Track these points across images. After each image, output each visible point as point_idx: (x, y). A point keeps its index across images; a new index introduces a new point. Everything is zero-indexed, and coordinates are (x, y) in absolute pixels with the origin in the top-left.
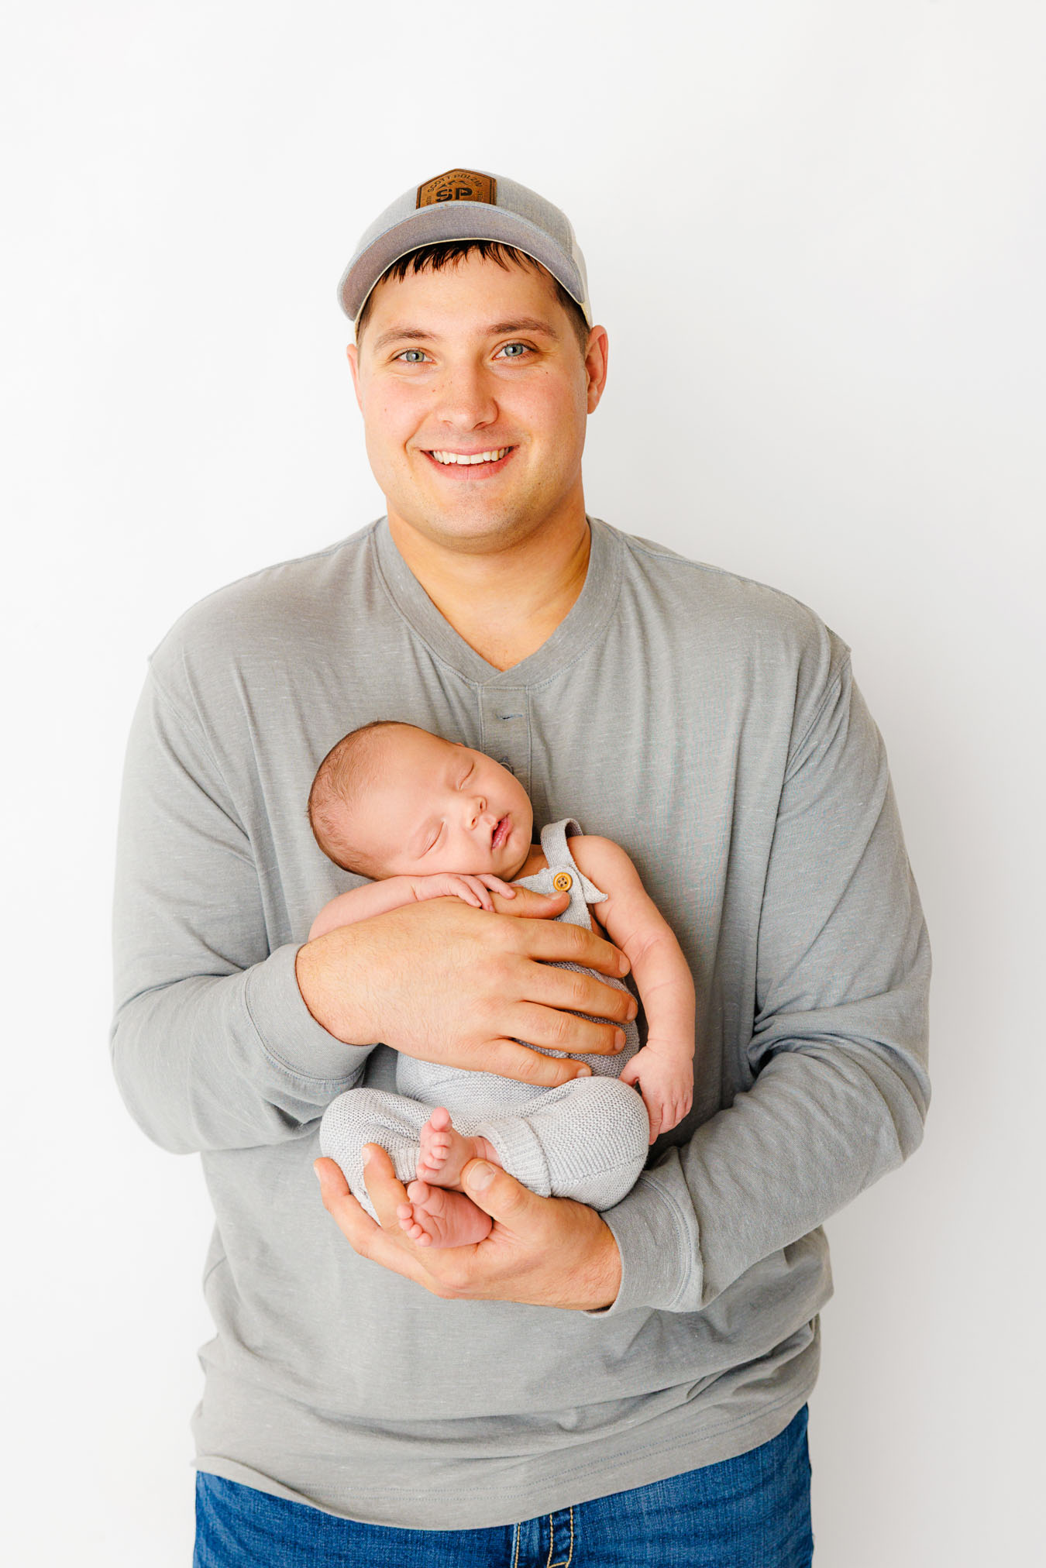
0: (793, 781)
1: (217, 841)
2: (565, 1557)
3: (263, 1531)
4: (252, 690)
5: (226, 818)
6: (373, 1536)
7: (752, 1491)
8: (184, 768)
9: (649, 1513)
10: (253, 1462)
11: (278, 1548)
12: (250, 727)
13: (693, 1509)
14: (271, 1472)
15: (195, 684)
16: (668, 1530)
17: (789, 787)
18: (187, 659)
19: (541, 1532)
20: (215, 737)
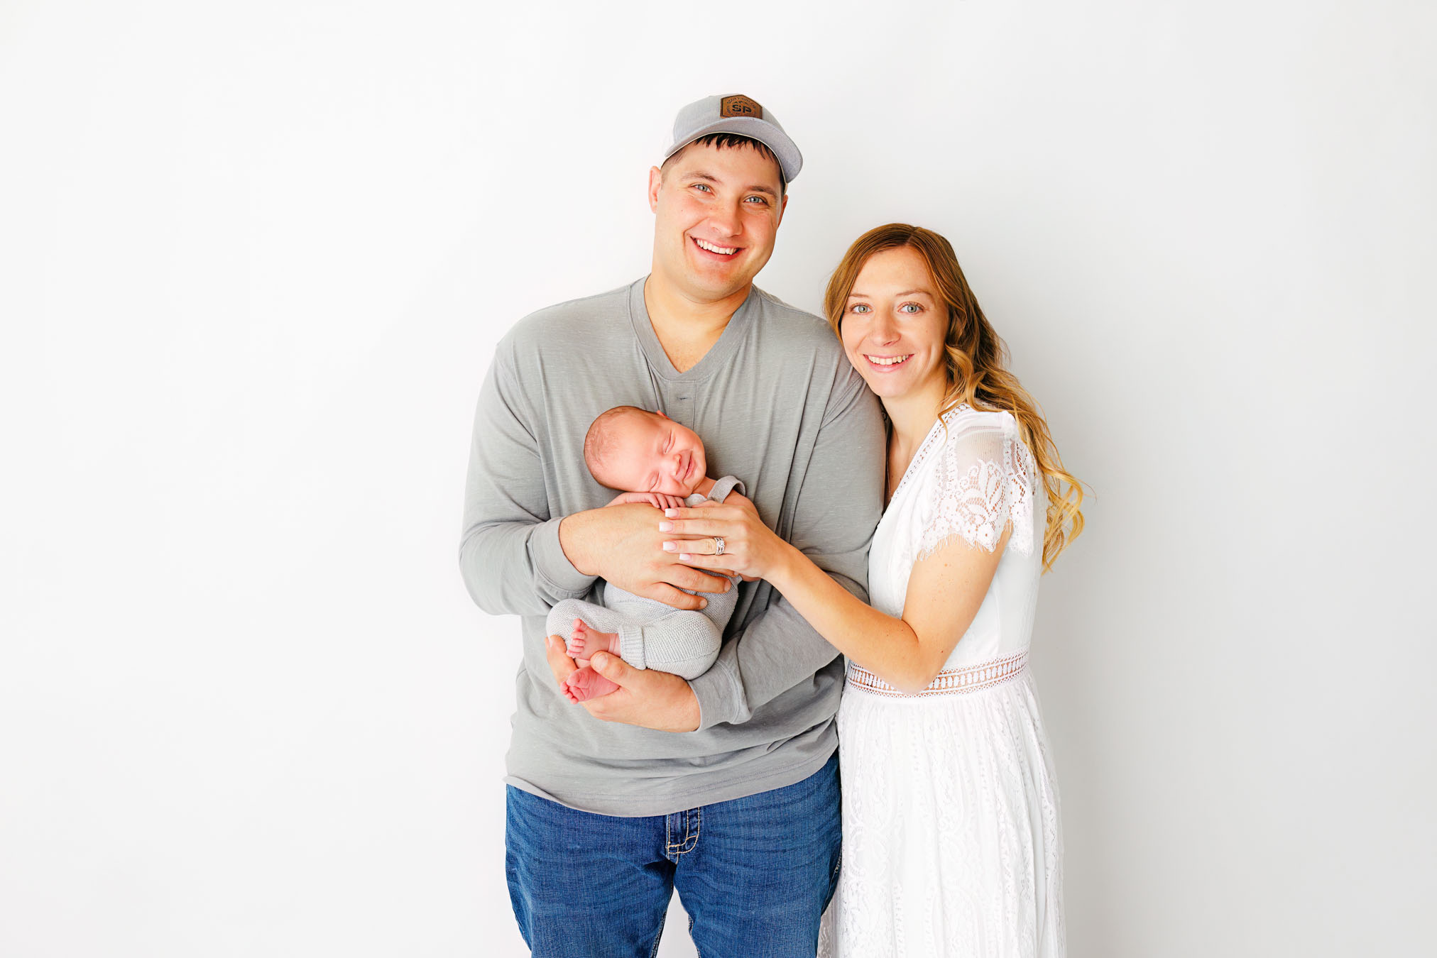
0: (824, 429)
1: (521, 444)
2: (695, 833)
3: (535, 816)
4: (546, 366)
5: (526, 433)
6: (593, 818)
7: (801, 800)
8: (507, 405)
9: (742, 810)
10: (530, 779)
11: (543, 825)
12: (543, 386)
13: (767, 808)
14: (539, 785)
15: (516, 361)
16: (752, 819)
17: (821, 432)
18: (514, 347)
19: (682, 819)
20: (523, 389)
